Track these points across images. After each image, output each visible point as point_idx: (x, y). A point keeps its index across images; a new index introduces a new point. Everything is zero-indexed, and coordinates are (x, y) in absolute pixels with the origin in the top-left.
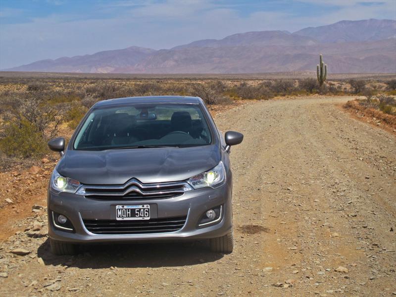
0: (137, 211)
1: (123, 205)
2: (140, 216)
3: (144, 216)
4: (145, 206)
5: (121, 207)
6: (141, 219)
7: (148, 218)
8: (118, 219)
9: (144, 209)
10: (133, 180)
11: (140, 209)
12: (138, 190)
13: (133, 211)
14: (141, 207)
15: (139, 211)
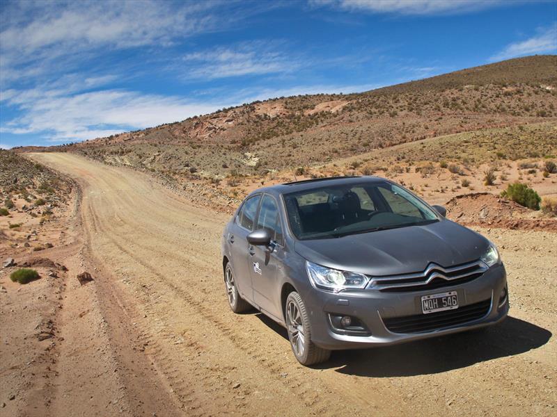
0: (445, 300)
1: (428, 295)
2: (448, 306)
3: (452, 305)
4: (452, 293)
5: (426, 298)
6: (448, 308)
7: (456, 307)
8: (424, 312)
9: (451, 297)
10: (431, 264)
11: (447, 297)
12: (441, 276)
13: (440, 300)
14: (447, 294)
15: (446, 300)
